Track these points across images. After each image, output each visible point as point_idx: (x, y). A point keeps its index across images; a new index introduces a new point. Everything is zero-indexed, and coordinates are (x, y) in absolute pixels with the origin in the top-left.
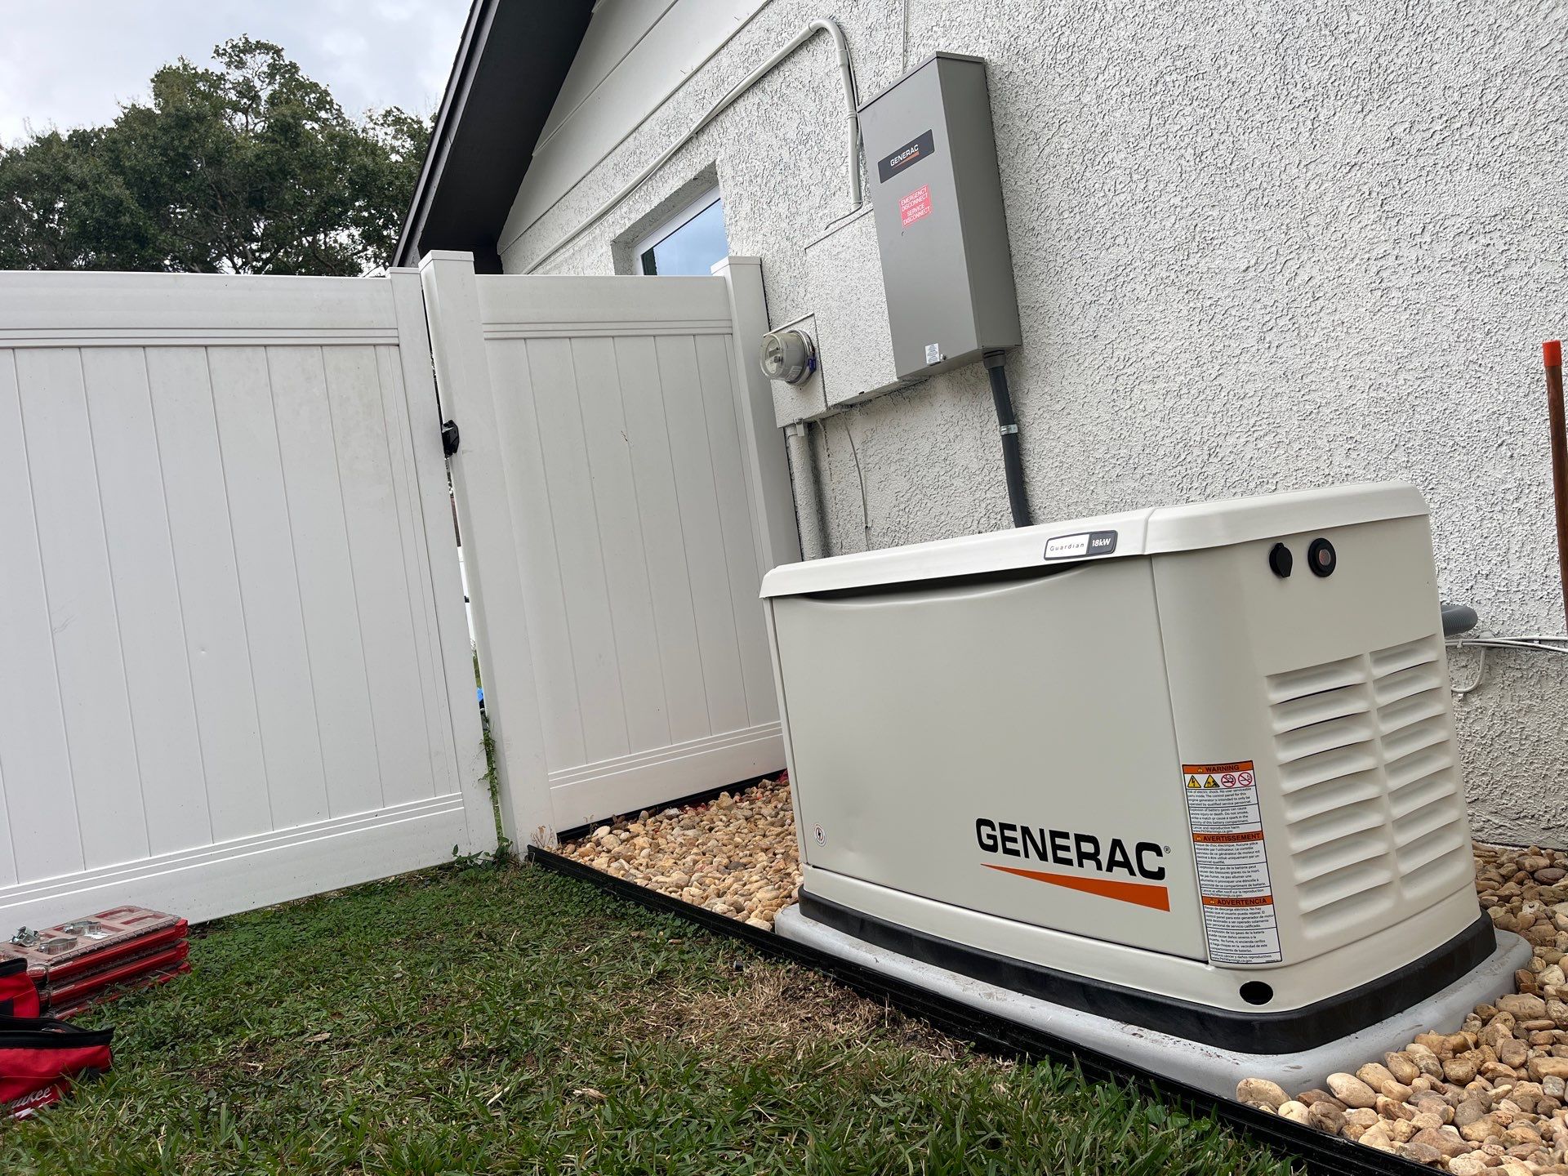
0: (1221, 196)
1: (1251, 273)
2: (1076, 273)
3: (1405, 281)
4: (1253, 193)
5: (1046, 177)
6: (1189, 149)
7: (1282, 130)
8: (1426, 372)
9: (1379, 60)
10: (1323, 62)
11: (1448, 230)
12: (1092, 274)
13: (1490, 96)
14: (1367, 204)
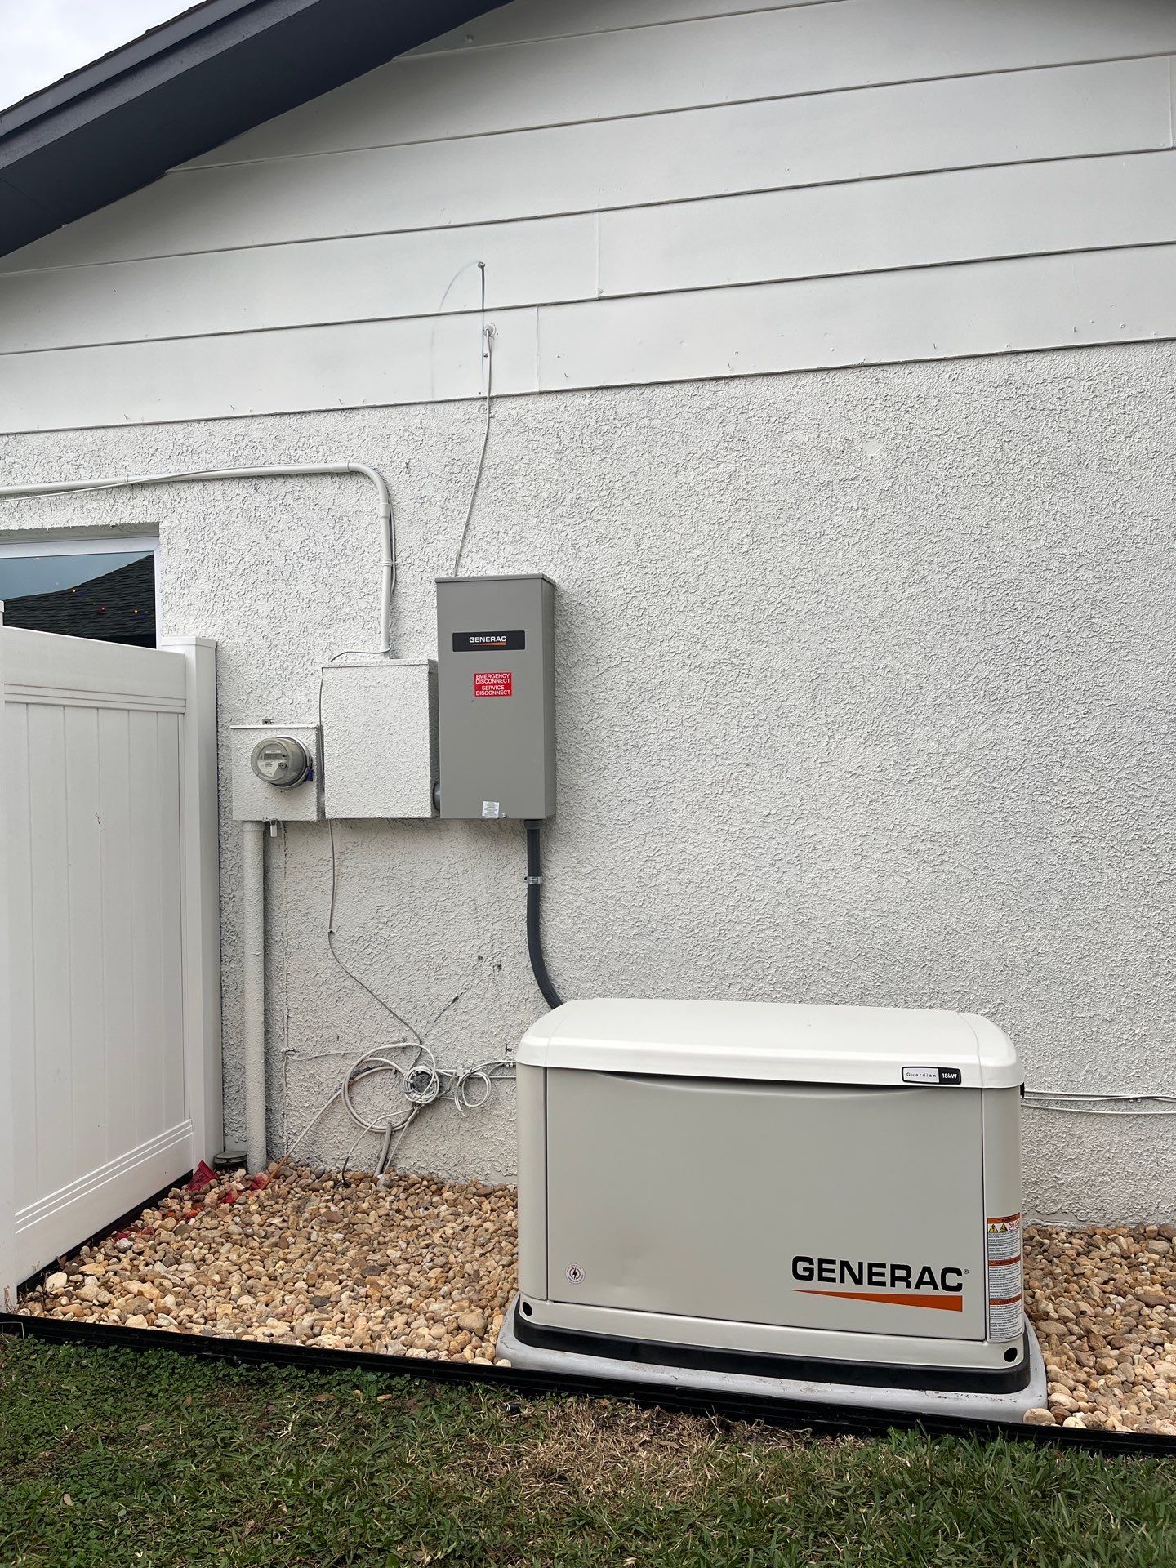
0: (754, 760)
1: (770, 819)
2: (620, 775)
3: (878, 855)
4: (780, 767)
5: (602, 694)
6: (734, 721)
7: (807, 735)
8: (885, 914)
9: (881, 718)
10: (842, 704)
11: (909, 833)
12: (635, 779)
13: (946, 763)
14: (860, 801)
